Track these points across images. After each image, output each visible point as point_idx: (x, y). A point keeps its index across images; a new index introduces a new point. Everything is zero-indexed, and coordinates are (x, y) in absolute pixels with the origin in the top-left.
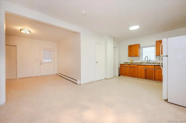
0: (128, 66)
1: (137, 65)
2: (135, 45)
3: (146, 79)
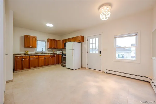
0: (29, 57)
1: (38, 55)
2: (34, 37)
3: (45, 66)
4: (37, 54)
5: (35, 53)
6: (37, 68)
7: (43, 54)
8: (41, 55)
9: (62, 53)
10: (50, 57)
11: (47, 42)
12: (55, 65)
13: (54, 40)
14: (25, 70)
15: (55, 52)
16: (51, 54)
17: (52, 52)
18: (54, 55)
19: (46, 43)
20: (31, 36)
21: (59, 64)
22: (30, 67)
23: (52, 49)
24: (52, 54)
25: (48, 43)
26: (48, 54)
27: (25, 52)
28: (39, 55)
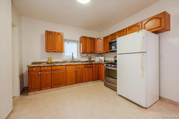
1: (66, 65)
2: (59, 34)
3: (76, 83)
4: (65, 62)
5: (62, 61)
6: (64, 87)
7: (74, 62)
8: (71, 63)
9: (103, 61)
10: (85, 68)
11: (81, 42)
12: (93, 82)
13: (90, 38)
14: (45, 90)
15: (92, 59)
16: (87, 63)
17: (87, 60)
18: (90, 65)
19: (79, 44)
20: (55, 32)
21: (99, 79)
22: (53, 85)
23: (88, 54)
24: (87, 61)
25: (82, 44)
26: (82, 62)
27: (47, 60)
28: (68, 65)
